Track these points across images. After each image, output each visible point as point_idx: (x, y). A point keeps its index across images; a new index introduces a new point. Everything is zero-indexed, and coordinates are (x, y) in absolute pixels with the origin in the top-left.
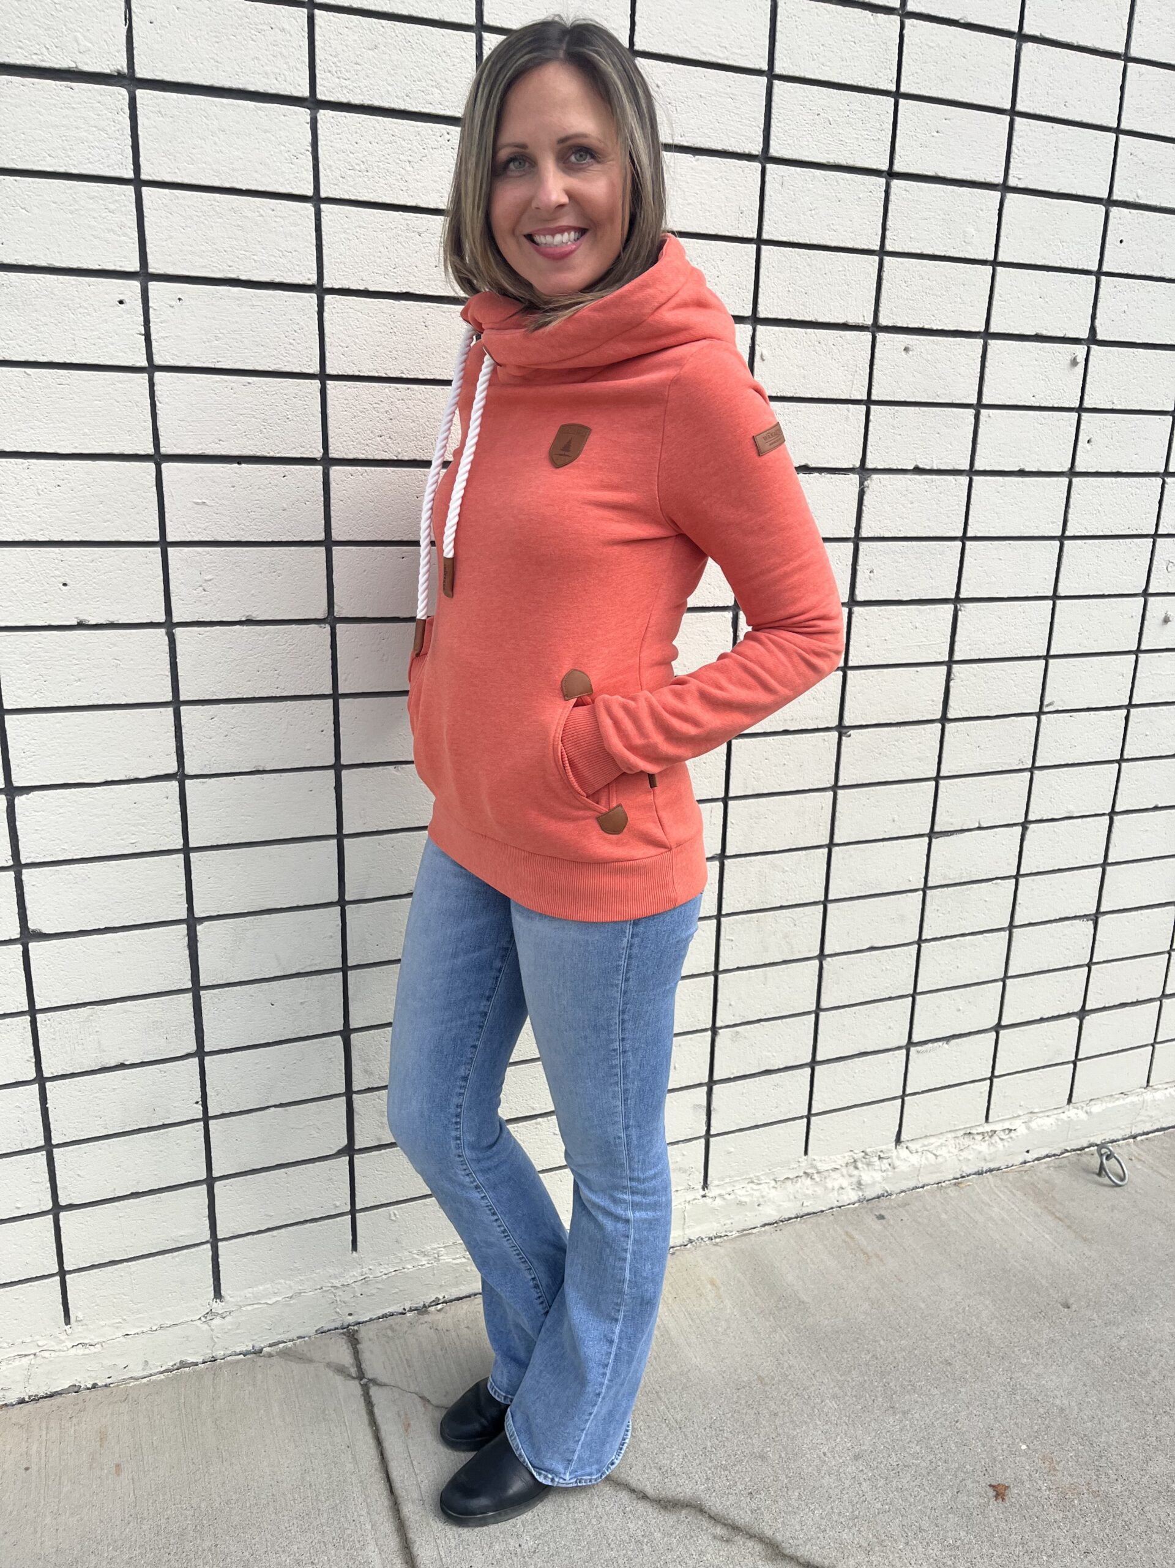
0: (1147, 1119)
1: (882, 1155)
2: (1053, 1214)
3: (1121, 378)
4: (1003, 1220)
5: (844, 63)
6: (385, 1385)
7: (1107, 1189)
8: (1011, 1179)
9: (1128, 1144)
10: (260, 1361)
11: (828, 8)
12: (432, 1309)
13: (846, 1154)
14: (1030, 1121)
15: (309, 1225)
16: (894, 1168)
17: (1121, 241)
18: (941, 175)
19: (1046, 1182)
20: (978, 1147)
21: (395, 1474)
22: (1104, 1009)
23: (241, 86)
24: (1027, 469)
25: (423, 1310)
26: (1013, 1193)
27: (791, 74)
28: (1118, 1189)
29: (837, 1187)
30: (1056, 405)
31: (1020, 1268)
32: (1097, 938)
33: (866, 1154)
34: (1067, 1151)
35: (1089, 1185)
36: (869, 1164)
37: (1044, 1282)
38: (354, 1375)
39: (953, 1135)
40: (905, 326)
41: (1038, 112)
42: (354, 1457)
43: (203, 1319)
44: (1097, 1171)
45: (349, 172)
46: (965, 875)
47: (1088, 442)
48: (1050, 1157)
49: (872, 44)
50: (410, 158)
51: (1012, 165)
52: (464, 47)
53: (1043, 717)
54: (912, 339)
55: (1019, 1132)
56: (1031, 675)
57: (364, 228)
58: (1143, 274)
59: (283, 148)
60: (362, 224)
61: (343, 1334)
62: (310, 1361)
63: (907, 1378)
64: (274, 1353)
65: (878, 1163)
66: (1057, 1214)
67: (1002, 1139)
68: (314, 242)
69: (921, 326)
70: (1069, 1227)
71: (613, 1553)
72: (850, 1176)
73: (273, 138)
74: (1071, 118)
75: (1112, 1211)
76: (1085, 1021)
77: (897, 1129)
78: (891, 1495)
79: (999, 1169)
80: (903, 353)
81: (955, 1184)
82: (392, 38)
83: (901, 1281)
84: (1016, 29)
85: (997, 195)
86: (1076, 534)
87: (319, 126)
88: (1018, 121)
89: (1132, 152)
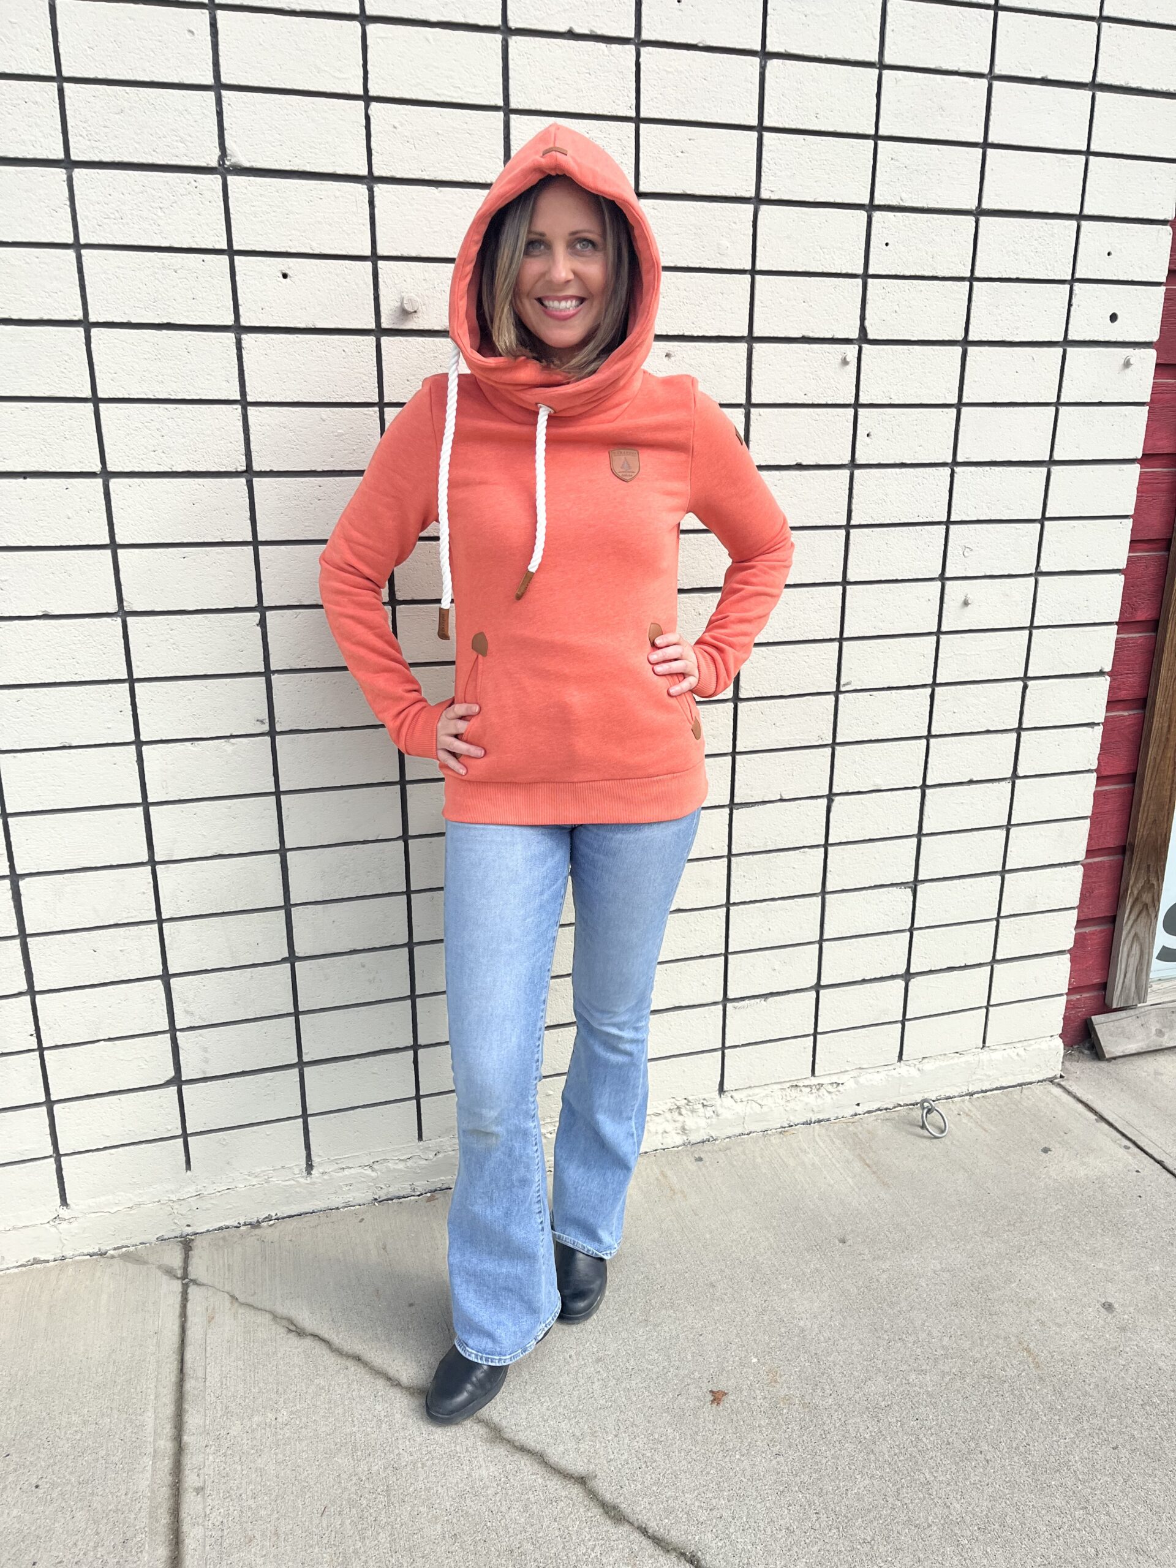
0: (985, 1078)
1: (705, 1103)
2: (864, 1160)
3: (897, 374)
4: (813, 1164)
5: (581, 94)
6: (203, 1285)
7: (924, 1140)
8: (836, 1129)
9: (963, 1101)
10: (103, 1261)
11: (560, 44)
12: (265, 1224)
13: (668, 1101)
14: (859, 1076)
15: (143, 1146)
16: (718, 1115)
17: (887, 244)
18: (689, 192)
19: (869, 1132)
20: (806, 1099)
21: (188, 1356)
22: (931, 972)
24: (804, 463)
25: (256, 1225)
26: (832, 1140)
27: (527, 107)
28: (935, 1141)
29: (660, 1131)
30: (830, 402)
31: (812, 1207)
32: (917, 904)
33: (689, 1101)
34: (901, 1106)
35: (909, 1136)
36: (693, 1111)
37: (830, 1219)
38: (179, 1276)
39: (779, 1086)
40: (665, 333)
41: (788, 127)
42: (158, 1342)
43: (51, 1223)
44: (921, 1124)
45: (105, 221)
46: (769, 843)
47: (868, 435)
48: (881, 1110)
49: (607, 74)
50: (161, 205)
51: (763, 179)
52: (204, 105)
53: (841, 696)
54: (674, 345)
55: (847, 1086)
56: (825, 656)
57: (123, 268)
58: (913, 274)
59: (42, 204)
60: (121, 265)
61: (181, 1242)
62: (145, 1263)
63: (669, 1297)
64: (116, 1255)
65: (702, 1110)
66: (868, 1162)
67: (829, 1092)
68: (77, 283)
69: (681, 333)
70: (874, 1173)
71: (354, 1429)
72: (675, 1121)
73: (34, 197)
74: (823, 128)
75: (922, 1159)
76: (910, 984)
77: (719, 1079)
78: (617, 1394)
79: (828, 1120)
80: (666, 359)
81: (781, 1133)
82: (136, 102)
83: (696, 1215)
84: (758, 48)
85: (750, 208)
86: (863, 523)
87: (74, 183)
88: (766, 135)
89: (894, 156)
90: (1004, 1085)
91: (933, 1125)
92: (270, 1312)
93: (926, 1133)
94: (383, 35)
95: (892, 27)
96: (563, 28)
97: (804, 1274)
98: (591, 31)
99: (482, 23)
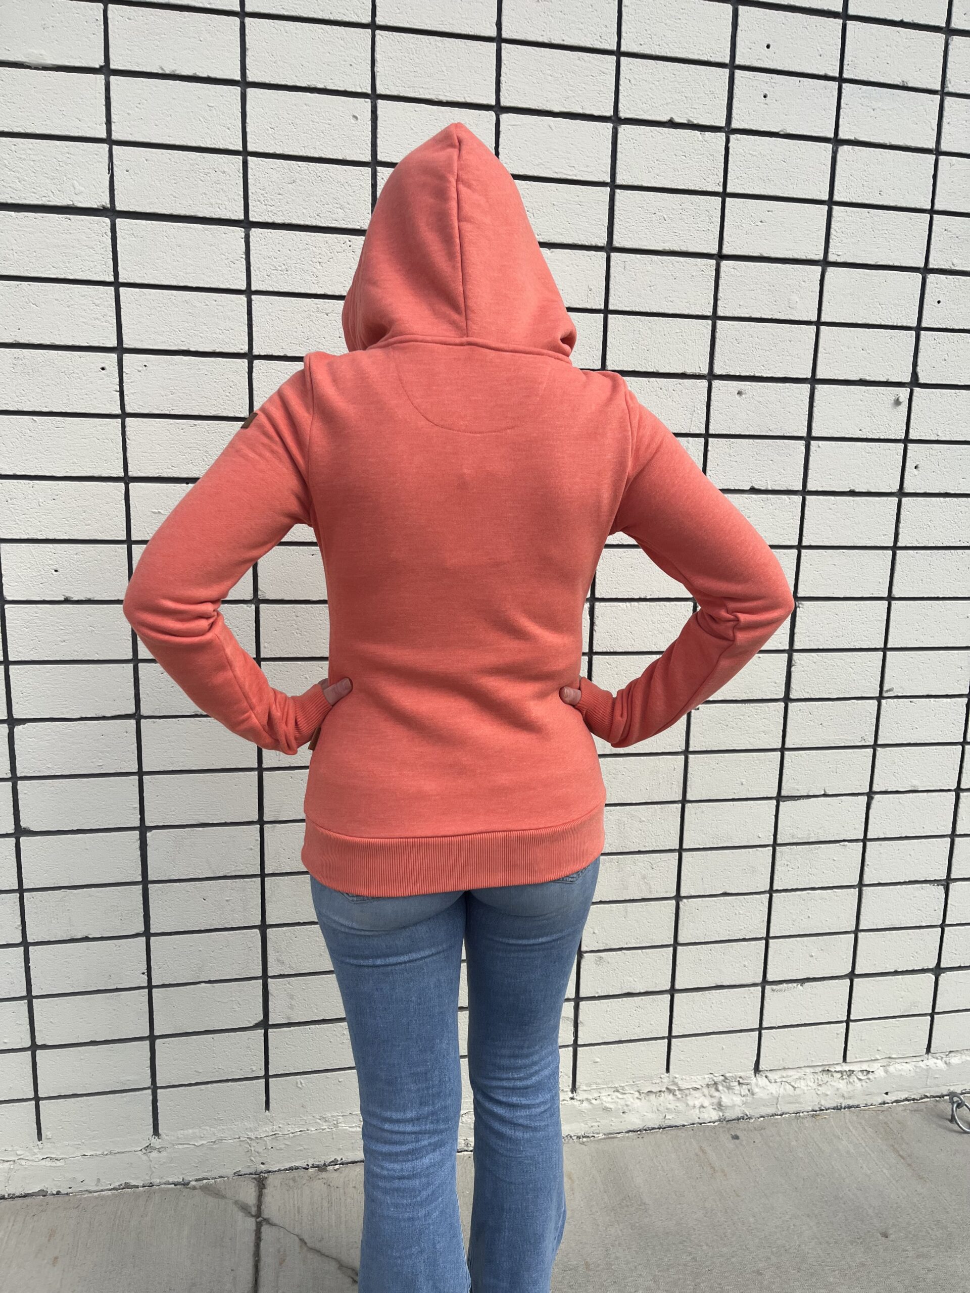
1: (741, 1081)
2: (898, 1152)
3: (944, 414)
4: (848, 1152)
5: (677, 173)
6: (275, 1225)
7: (954, 1134)
8: (867, 1116)
10: (186, 1191)
11: (661, 131)
12: (330, 1168)
13: (706, 1076)
14: (889, 1066)
15: (230, 1084)
16: (753, 1094)
17: (938, 302)
18: (765, 255)
19: (900, 1122)
20: (837, 1085)
22: (960, 968)
23: (192, 214)
24: (857, 490)
25: (322, 1168)
26: (864, 1128)
27: (630, 184)
28: (965, 1135)
29: (698, 1105)
30: (883, 438)
31: (852, 1197)
32: (949, 902)
33: (726, 1078)
34: (927, 1097)
35: (939, 1130)
36: (728, 1088)
37: (870, 1212)
38: (253, 1213)
39: (812, 1070)
40: (738, 374)
41: (854, 201)
42: (234, 1280)
43: (143, 1150)
44: (950, 1117)
45: (273, 272)
46: (812, 835)
47: (916, 467)
48: (909, 1100)
49: (699, 156)
50: (320, 260)
51: (831, 245)
52: (361, 178)
53: (883, 701)
54: (744, 385)
55: (877, 1074)
56: (870, 664)
57: (284, 311)
58: (961, 328)
59: (223, 256)
60: (283, 308)
61: (255, 1178)
62: (223, 1197)
64: (197, 1187)
65: (738, 1088)
66: (901, 1153)
67: (860, 1080)
68: (245, 321)
69: (752, 374)
70: (909, 1165)
72: (711, 1096)
73: (217, 250)
74: (885, 203)
75: (954, 1154)
76: (940, 979)
77: (755, 1058)
79: (858, 1106)
80: (737, 397)
81: (813, 1116)
82: (306, 174)
83: (738, 1196)
84: (832, 135)
85: (819, 269)
86: (908, 545)
87: (251, 240)
88: (836, 208)
89: (946, 228)
91: (961, 1119)
92: (335, 1259)
93: (956, 1127)
94: (513, 123)
95: (948, 121)
96: (665, 118)
97: (850, 1267)
98: (689, 120)
99: (596, 113)
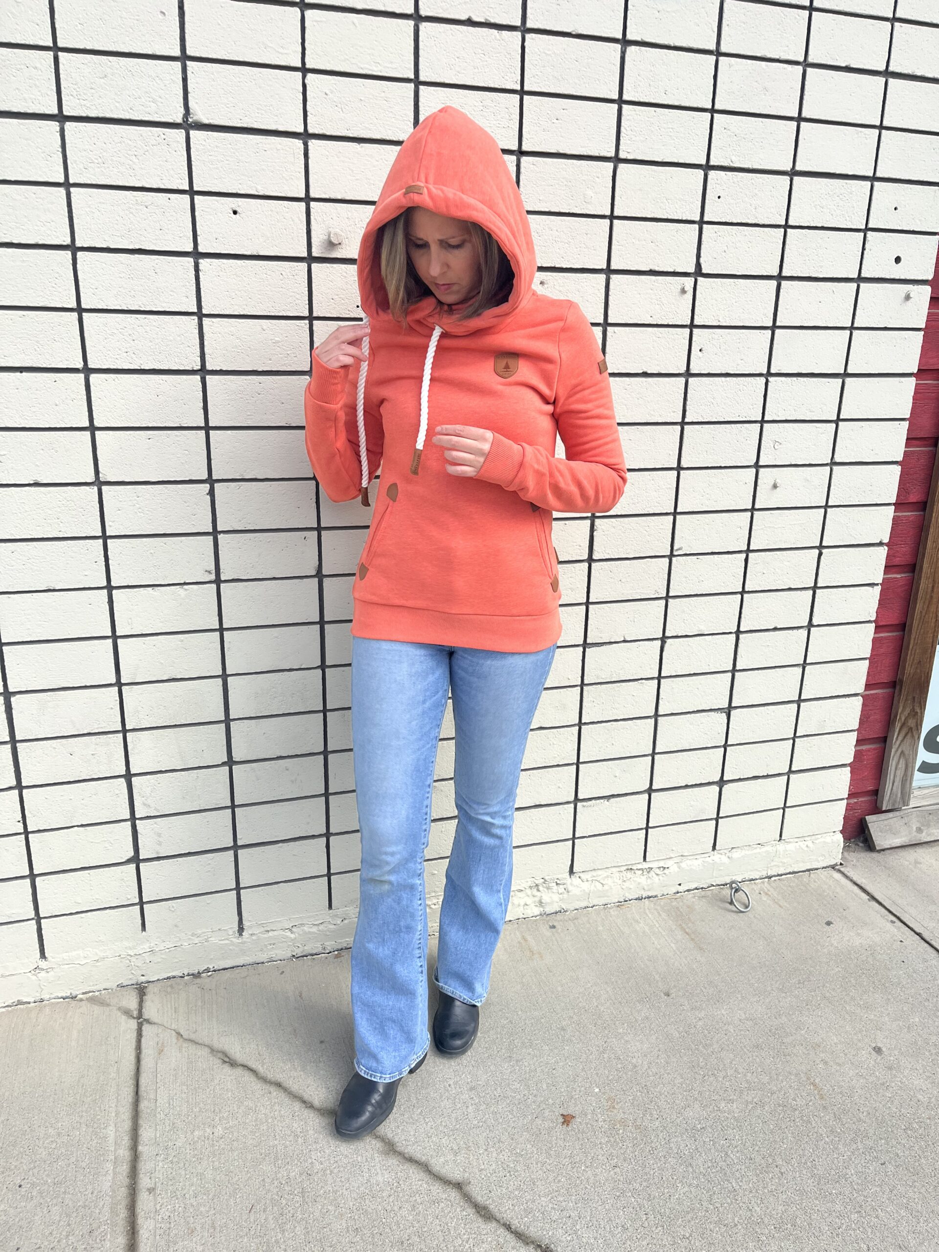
0: (781, 864)
1: (558, 882)
2: (684, 930)
3: (725, 302)
4: (644, 932)
5: (476, 70)
6: (154, 1024)
7: (732, 914)
8: (662, 903)
9: (763, 883)
10: (74, 1003)
11: (461, 30)
12: (204, 975)
13: (528, 880)
14: (681, 862)
15: (108, 911)
16: (568, 892)
17: (719, 197)
18: (561, 152)
19: (688, 907)
20: (638, 880)
21: (143, 1081)
22: (740, 780)
24: (649, 372)
25: (197, 975)
26: (659, 913)
27: (433, 80)
28: (741, 914)
29: (522, 903)
30: (670, 323)
31: (643, 966)
32: (730, 726)
33: (545, 881)
34: (713, 885)
35: (720, 911)
36: (548, 888)
37: (657, 977)
38: (135, 1016)
39: (618, 869)
41: (642, 100)
42: (118, 1070)
43: (33, 972)
44: (730, 901)
45: (90, 165)
46: (616, 675)
47: (700, 350)
48: (698, 889)
49: (498, 55)
50: (136, 153)
51: (622, 142)
52: (172, 72)
53: (674, 559)
54: (546, 276)
55: (671, 870)
56: (662, 527)
57: (103, 203)
58: (739, 221)
59: (40, 150)
60: (102, 201)
61: (136, 988)
62: (108, 1005)
63: (529, 1038)
64: (84, 999)
65: (555, 887)
66: (687, 930)
67: (657, 875)
68: (67, 214)
69: (553, 266)
70: (692, 939)
71: (276, 1142)
72: (534, 896)
73: (33, 144)
74: (670, 103)
75: (730, 929)
76: (724, 789)
77: (570, 863)
78: (487, 1116)
79: (656, 897)
81: (618, 906)
82: (117, 69)
83: (550, 971)
84: (620, 36)
85: (610, 165)
86: (695, 421)
87: (66, 133)
88: (625, 107)
89: (726, 127)
90: (796, 870)
91: (740, 902)
92: (208, 1046)
93: (734, 909)
94: (319, 19)
95: (727, 23)
96: (464, 17)
97: (636, 1020)
98: (486, 19)
99: (398, 11)
